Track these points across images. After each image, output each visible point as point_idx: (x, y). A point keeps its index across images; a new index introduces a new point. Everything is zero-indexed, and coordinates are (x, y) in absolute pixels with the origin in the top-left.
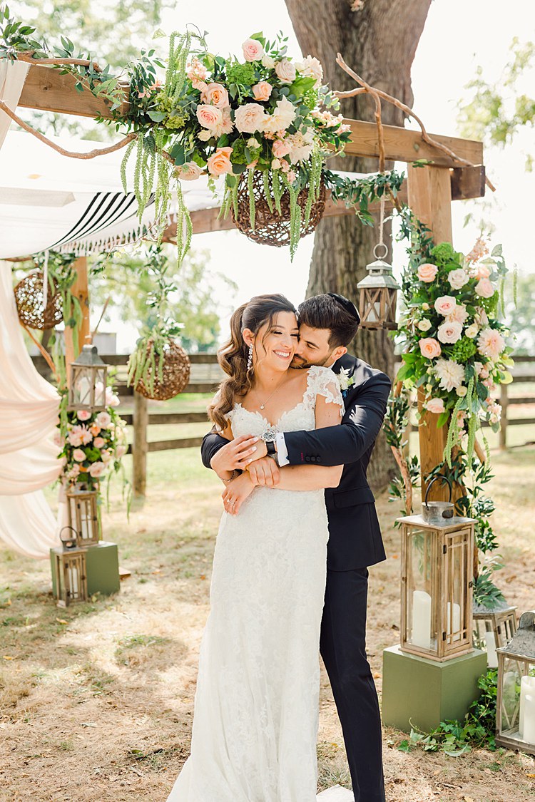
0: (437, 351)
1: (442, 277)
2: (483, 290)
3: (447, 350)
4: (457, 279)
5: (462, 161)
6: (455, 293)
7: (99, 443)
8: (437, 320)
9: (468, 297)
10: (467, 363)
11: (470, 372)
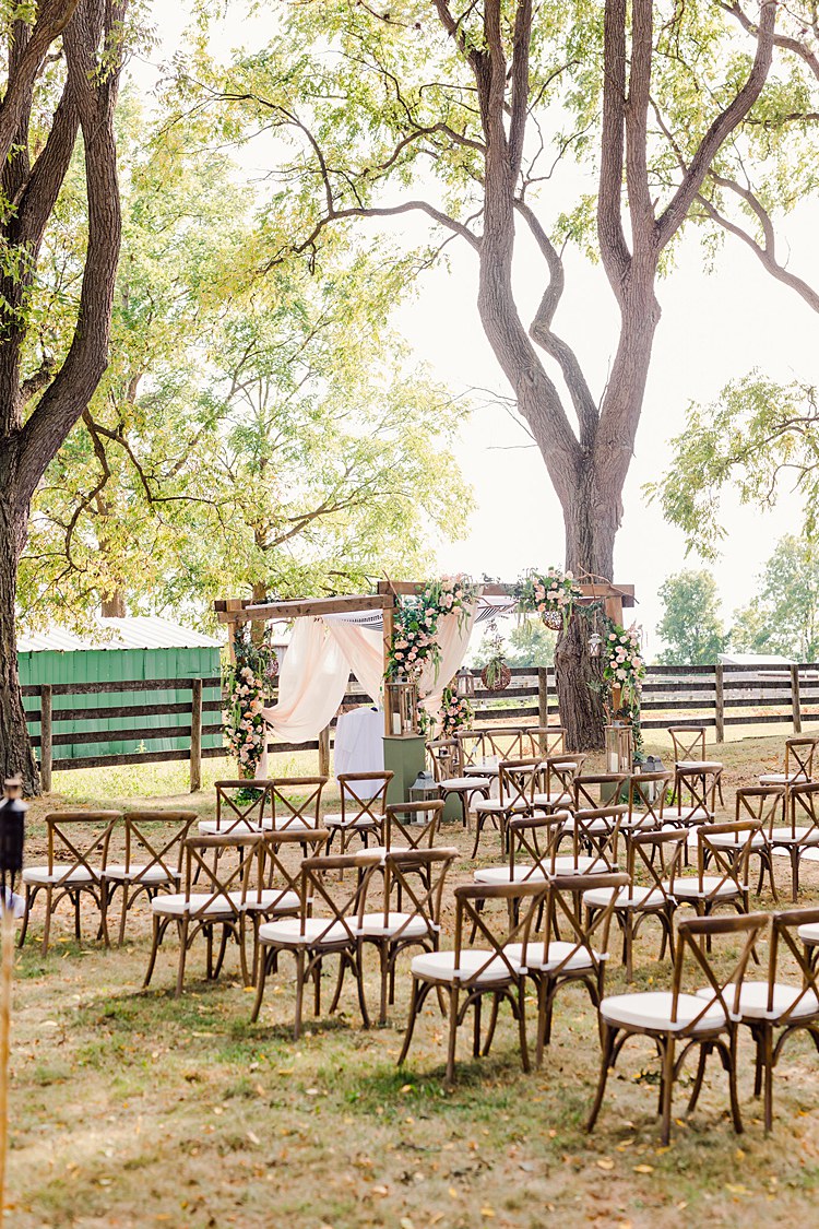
0: (617, 666)
1: (617, 639)
2: (632, 643)
3: (620, 666)
4: (623, 640)
5: (626, 593)
6: (623, 645)
7: (462, 715)
8: (616, 655)
9: (627, 646)
10: (627, 670)
11: (629, 673)
